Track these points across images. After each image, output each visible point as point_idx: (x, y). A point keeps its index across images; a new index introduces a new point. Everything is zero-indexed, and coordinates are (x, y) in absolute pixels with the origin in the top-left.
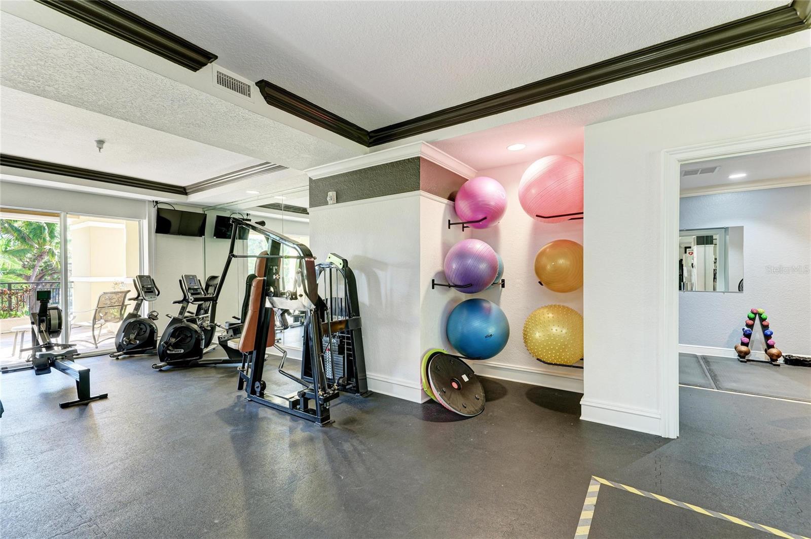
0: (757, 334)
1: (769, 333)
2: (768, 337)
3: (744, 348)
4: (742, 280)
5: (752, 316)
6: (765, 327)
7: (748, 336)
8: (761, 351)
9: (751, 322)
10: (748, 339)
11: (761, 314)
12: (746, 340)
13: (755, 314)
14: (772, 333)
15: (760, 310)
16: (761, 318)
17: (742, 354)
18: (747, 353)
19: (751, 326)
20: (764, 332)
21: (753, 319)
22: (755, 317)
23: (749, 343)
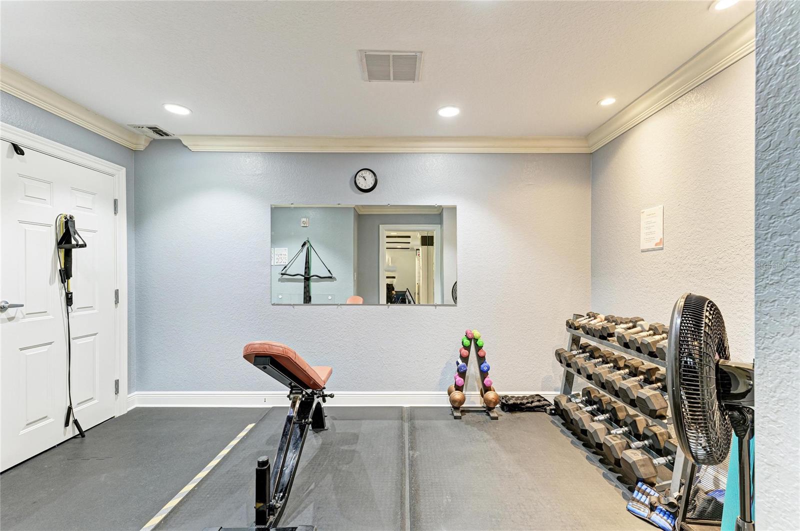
0: (473, 368)
1: (486, 369)
2: (484, 374)
3: (457, 395)
4: (456, 283)
5: (467, 342)
6: (481, 359)
7: (462, 374)
8: (475, 391)
9: (465, 352)
10: (462, 379)
11: (477, 340)
12: (460, 381)
13: (470, 339)
14: (489, 369)
15: (476, 334)
16: (477, 345)
17: (456, 405)
18: (462, 401)
19: (465, 359)
20: (480, 367)
21: (468, 348)
22: (471, 343)
23: (463, 386)
